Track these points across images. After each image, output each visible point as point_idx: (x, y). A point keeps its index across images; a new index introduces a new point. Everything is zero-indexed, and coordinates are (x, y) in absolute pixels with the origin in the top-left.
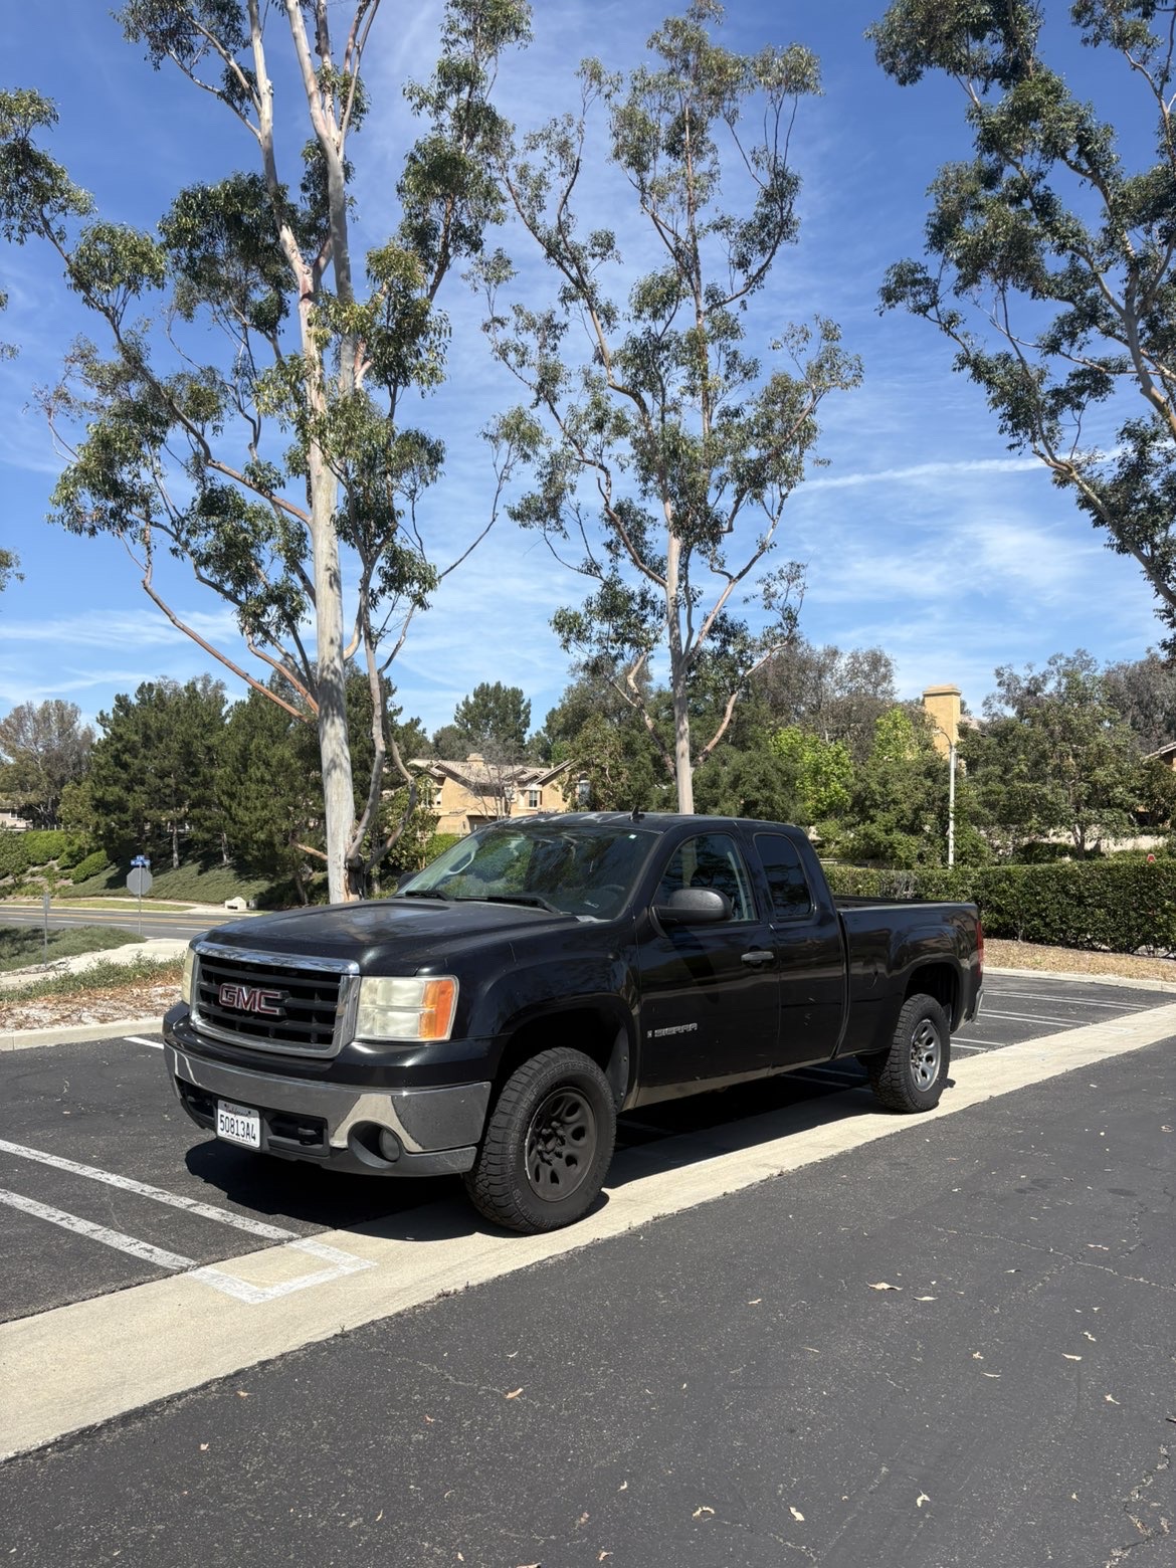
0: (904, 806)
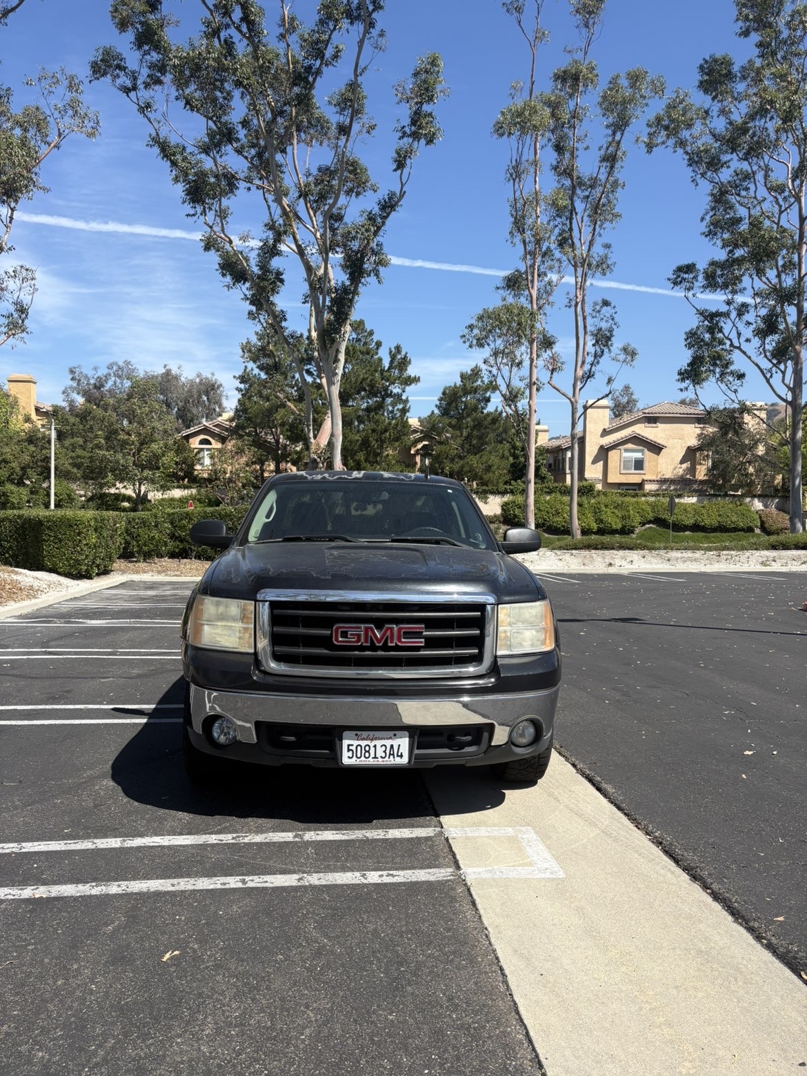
0: (14, 465)
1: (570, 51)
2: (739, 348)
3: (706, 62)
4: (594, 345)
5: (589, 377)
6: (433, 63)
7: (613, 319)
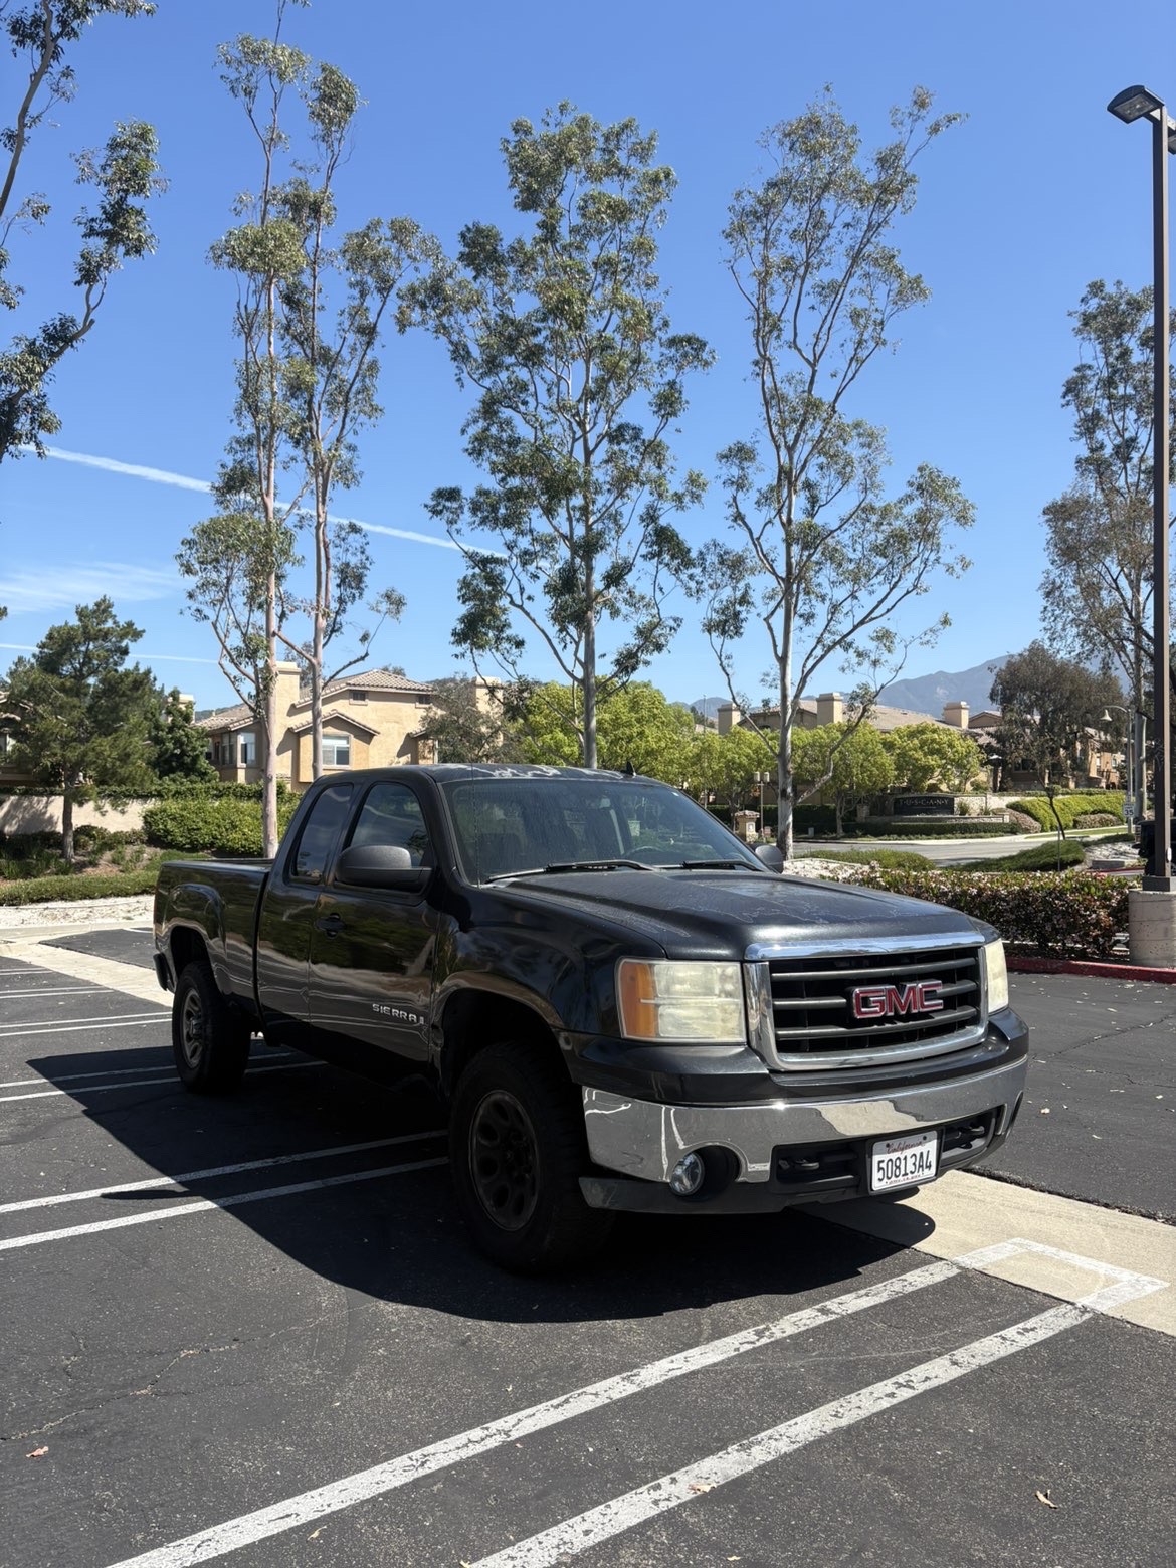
1: (300, 168)
2: (520, 607)
3: (469, 230)
4: (339, 586)
5: (333, 631)
6: (143, 136)
7: (363, 552)
